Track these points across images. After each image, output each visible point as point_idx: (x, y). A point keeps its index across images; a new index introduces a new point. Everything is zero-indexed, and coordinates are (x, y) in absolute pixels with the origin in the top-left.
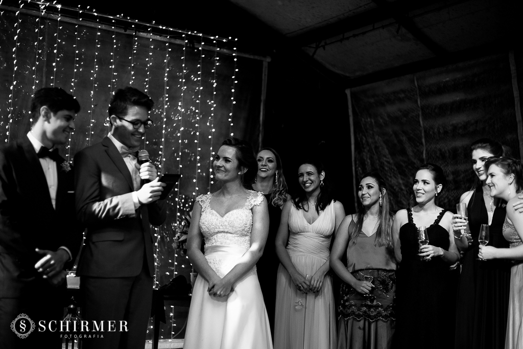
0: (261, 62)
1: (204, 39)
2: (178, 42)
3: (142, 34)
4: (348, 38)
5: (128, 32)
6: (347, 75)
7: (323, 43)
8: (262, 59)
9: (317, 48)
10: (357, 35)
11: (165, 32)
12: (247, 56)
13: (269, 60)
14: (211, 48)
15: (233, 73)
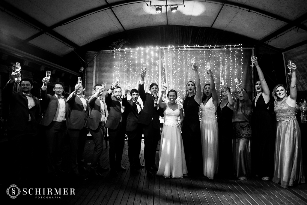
0: (251, 50)
1: (231, 47)
2: (224, 49)
3: (213, 49)
4: (278, 37)
5: (209, 49)
6: (282, 48)
7: (270, 40)
8: (251, 49)
9: (268, 42)
10: (281, 35)
11: (219, 47)
12: (246, 49)
13: (254, 48)
14: (234, 49)
15: (241, 55)
